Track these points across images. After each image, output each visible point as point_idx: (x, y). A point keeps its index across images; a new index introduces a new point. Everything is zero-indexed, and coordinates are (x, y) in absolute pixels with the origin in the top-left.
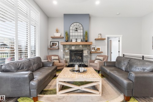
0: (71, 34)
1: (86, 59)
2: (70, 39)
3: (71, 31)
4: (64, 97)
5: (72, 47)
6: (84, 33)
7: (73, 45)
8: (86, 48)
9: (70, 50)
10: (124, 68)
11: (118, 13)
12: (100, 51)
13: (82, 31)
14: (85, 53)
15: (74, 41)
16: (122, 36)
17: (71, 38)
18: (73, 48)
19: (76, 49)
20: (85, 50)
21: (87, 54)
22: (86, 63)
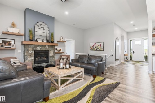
0: (36, 33)
1: (51, 59)
2: (36, 39)
3: (36, 30)
4: (65, 89)
5: (38, 47)
6: (50, 35)
7: (39, 45)
8: (52, 49)
9: (35, 51)
10: (86, 62)
11: (74, 24)
12: (62, 52)
13: (48, 32)
14: (51, 53)
15: (40, 41)
16: (75, 40)
17: (36, 37)
18: (39, 49)
19: (42, 50)
20: (51, 50)
21: (53, 55)
22: (52, 63)
